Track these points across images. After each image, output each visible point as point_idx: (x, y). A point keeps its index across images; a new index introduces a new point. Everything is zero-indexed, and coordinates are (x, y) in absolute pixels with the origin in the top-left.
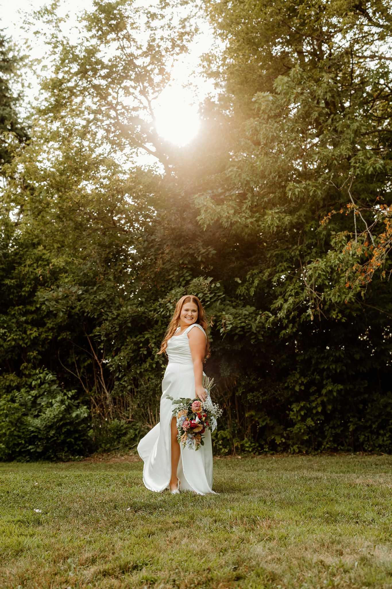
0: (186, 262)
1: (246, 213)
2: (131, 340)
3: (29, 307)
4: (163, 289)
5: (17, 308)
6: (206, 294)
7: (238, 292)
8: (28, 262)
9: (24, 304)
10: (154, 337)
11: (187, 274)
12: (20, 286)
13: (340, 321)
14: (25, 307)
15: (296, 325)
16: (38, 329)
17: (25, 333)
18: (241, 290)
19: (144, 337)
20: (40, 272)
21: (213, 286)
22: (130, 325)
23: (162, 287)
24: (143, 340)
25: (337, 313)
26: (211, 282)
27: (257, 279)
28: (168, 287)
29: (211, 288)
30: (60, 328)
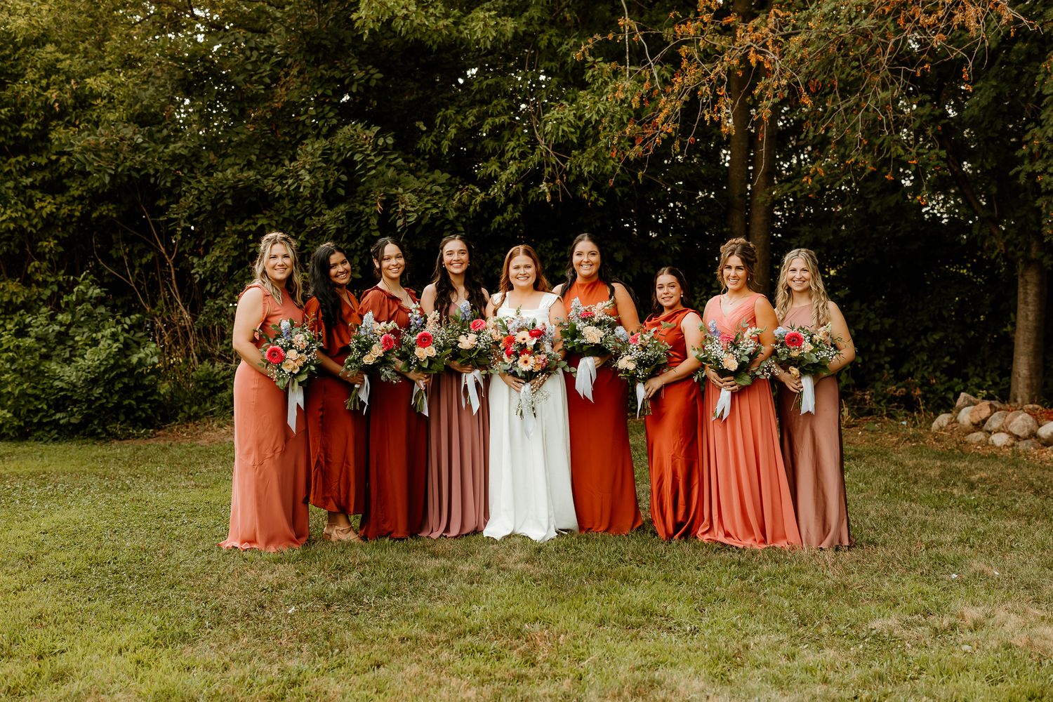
0: (329, 92)
1: (435, 8)
2: (234, 228)
3: (36, 159)
4: (288, 139)
5: (13, 160)
6: (369, 155)
7: (421, 145)
8: (30, 75)
9: (27, 154)
10: (274, 223)
11: (332, 114)
12: (18, 119)
13: (594, 203)
14: (29, 157)
15: (520, 207)
16: (54, 198)
17: (31, 205)
18: (426, 143)
19: (255, 224)
20: (54, 96)
21: (381, 142)
22: (229, 202)
23: (285, 134)
24: (253, 228)
25: (590, 190)
26: (377, 136)
27: (453, 125)
28: (295, 135)
29: (377, 145)
30: (96, 198)
